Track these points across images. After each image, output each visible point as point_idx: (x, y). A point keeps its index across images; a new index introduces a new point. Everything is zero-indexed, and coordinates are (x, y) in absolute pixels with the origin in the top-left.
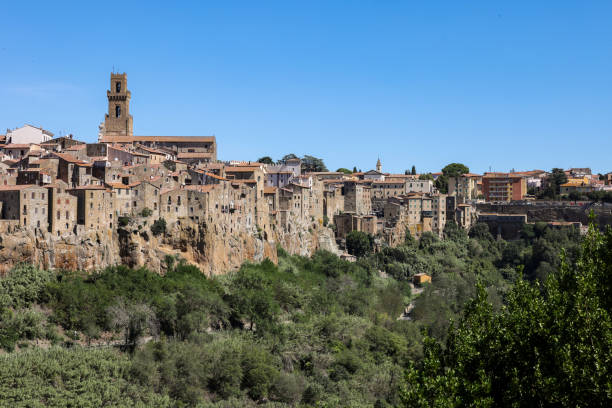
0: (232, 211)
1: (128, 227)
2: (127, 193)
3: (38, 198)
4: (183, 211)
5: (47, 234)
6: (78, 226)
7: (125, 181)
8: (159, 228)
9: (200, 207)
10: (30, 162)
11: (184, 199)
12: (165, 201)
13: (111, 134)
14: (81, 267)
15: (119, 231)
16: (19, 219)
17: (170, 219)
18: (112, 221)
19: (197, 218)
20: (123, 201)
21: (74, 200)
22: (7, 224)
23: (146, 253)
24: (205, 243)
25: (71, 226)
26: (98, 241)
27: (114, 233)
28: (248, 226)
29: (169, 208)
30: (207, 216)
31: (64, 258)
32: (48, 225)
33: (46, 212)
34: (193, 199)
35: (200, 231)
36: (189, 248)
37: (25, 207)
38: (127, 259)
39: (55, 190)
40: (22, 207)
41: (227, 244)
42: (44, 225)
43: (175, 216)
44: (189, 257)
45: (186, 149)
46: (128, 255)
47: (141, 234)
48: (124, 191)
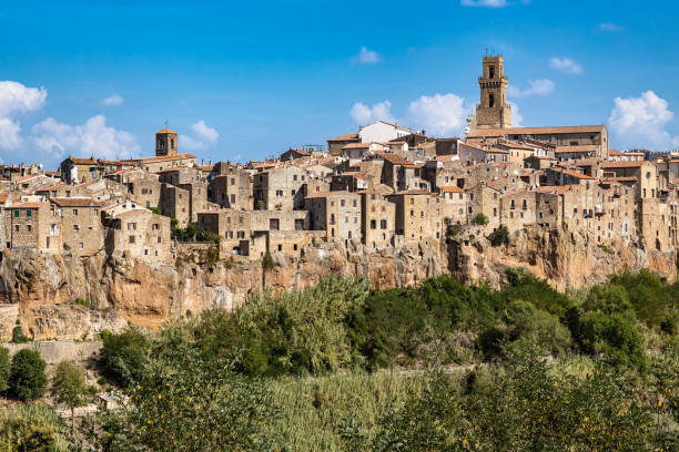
0: (600, 215)
1: (458, 237)
2: (461, 197)
3: (349, 205)
4: (530, 217)
5: (360, 246)
6: (397, 237)
7: (461, 183)
8: (499, 237)
9: (552, 212)
10: (351, 165)
11: (531, 202)
12: (507, 205)
13: (483, 127)
14: (399, 283)
15: (448, 241)
16: (326, 229)
17: (514, 226)
18: (439, 230)
19: (547, 225)
20: (455, 207)
21: (391, 208)
22: (311, 235)
23: (480, 266)
24: (558, 255)
25: (388, 236)
26: (421, 254)
27: (441, 244)
28: (624, 233)
29: (512, 213)
30: (559, 222)
31: (380, 272)
32: (361, 235)
33: (359, 221)
34: (542, 203)
35: (551, 240)
36: (539, 260)
37: (333, 216)
38: (457, 273)
39: (369, 197)
40: (329, 216)
41: (590, 255)
42: (357, 236)
43: (520, 222)
44: (539, 271)
45: (569, 141)
46: (457, 269)
47: (474, 245)
48: (456, 195)
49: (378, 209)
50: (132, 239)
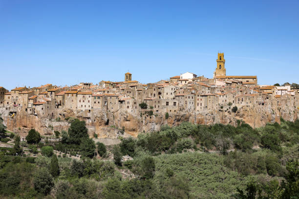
0: (263, 104)
1: (223, 109)
3: (191, 98)
4: (244, 104)
5: (194, 111)
6: (205, 109)
7: (222, 92)
8: (235, 110)
9: (250, 102)
11: (244, 99)
13: (218, 75)
16: (184, 106)
17: (239, 107)
18: (217, 107)
19: (249, 106)
20: (221, 100)
21: (204, 99)
22: (180, 107)
23: (230, 119)
25: (202, 109)
26: (212, 114)
28: (269, 110)
29: (238, 102)
30: (253, 106)
31: (200, 120)
32: (194, 108)
35: (250, 111)
36: (246, 117)
37: (186, 101)
38: (223, 121)
41: (261, 116)
43: (241, 105)
44: (246, 121)
45: (246, 80)
47: (228, 112)
48: (222, 96)
49: (200, 100)
50: (128, 107)
